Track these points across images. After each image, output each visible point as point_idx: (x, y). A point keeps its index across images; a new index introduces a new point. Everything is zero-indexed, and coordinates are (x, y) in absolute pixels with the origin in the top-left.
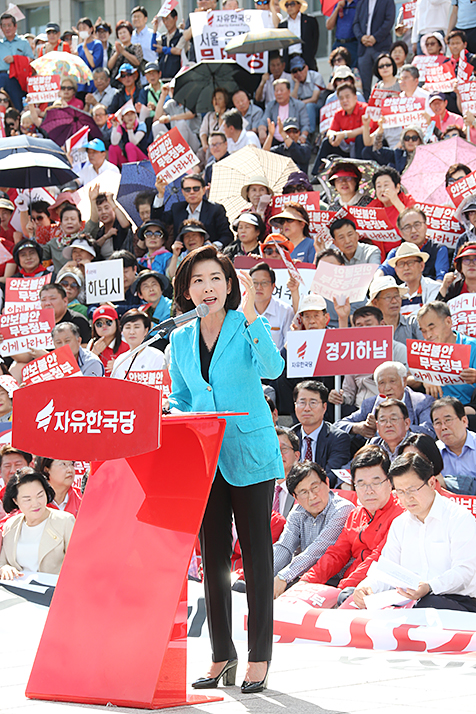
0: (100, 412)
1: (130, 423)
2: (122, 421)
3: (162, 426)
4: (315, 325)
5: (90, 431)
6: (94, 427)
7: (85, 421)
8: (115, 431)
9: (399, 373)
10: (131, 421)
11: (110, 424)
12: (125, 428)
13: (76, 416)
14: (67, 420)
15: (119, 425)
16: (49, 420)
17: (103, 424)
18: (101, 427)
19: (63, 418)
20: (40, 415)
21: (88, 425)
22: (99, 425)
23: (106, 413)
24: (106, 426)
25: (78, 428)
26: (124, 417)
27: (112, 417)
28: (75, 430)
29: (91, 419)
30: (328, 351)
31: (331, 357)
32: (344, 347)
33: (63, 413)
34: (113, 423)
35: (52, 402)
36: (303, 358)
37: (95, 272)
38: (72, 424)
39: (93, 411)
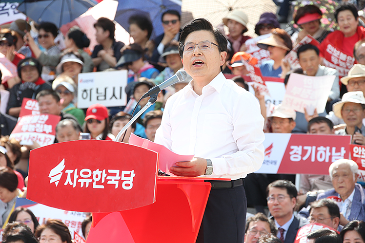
0: (104, 171)
1: (130, 181)
2: (123, 178)
4: (279, 130)
5: (95, 186)
6: (99, 183)
7: (91, 177)
8: (117, 187)
9: (352, 169)
10: (131, 179)
11: (113, 181)
12: (126, 185)
13: (84, 173)
14: (76, 177)
15: (121, 182)
16: (60, 175)
17: (106, 181)
18: (105, 184)
19: (72, 175)
20: (53, 172)
21: (93, 181)
22: (103, 181)
23: (110, 171)
24: (109, 182)
25: (85, 183)
26: (126, 176)
27: (115, 175)
28: (82, 186)
29: (97, 176)
30: (291, 153)
31: (294, 158)
32: (307, 151)
33: (73, 171)
34: (115, 180)
35: (63, 161)
36: (269, 157)
37: (92, 81)
38: (80, 180)
39: (98, 169)
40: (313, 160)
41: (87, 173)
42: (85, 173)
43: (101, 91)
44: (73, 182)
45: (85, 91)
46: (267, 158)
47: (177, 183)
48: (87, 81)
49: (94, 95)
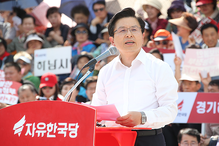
0: (55, 124)
1: (75, 131)
2: (70, 129)
3: (96, 134)
5: (49, 136)
6: (51, 133)
7: (46, 129)
8: (65, 136)
10: (76, 129)
11: (62, 131)
12: (72, 134)
14: (34, 129)
15: (68, 132)
16: (22, 128)
17: (57, 131)
18: (56, 134)
19: (31, 128)
20: (16, 126)
21: (47, 132)
22: (55, 132)
24: (59, 133)
25: (41, 134)
26: (72, 127)
27: (63, 127)
28: (39, 136)
29: (50, 128)
30: (198, 107)
31: (200, 111)
32: (209, 105)
33: (32, 124)
34: (64, 131)
35: (24, 117)
36: (181, 110)
37: (45, 55)
38: (37, 132)
39: (51, 123)
40: (214, 112)
41: (42, 126)
42: (41, 126)
43: (52, 62)
44: (31, 133)
45: (40, 63)
46: (179, 111)
47: (111, 132)
48: (41, 56)
49: (47, 66)
